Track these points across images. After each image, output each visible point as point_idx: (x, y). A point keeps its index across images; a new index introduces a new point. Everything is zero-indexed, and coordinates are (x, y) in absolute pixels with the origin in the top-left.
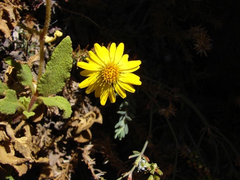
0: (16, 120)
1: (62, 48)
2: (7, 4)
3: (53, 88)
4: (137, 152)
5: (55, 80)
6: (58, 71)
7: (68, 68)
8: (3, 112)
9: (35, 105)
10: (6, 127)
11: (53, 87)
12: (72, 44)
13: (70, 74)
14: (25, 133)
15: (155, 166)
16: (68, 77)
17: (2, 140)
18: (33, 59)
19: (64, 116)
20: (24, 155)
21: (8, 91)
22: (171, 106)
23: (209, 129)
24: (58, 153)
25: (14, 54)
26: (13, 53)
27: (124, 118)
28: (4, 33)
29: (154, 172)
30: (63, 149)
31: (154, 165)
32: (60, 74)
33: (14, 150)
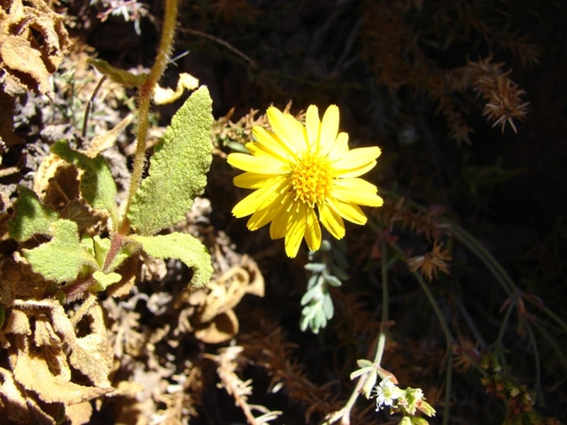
0: (74, 295)
1: (189, 117)
2: (40, 10)
3: (166, 215)
4: (367, 362)
5: (171, 194)
6: (179, 172)
7: (203, 164)
8: (49, 276)
9: (121, 257)
10: (52, 312)
11: (164, 210)
12: (214, 106)
13: (205, 178)
14: (93, 325)
15: (418, 394)
16: (201, 185)
17: (42, 344)
18: (101, 143)
19: (196, 281)
20: (94, 379)
21: (60, 225)
22: (437, 249)
23: (521, 303)
24: (155, 370)
25: (52, 132)
26: (49, 131)
27: (321, 281)
28: (38, 81)
29: (415, 410)
30: (167, 360)
31: (416, 392)
32: (182, 180)
33: (68, 368)
